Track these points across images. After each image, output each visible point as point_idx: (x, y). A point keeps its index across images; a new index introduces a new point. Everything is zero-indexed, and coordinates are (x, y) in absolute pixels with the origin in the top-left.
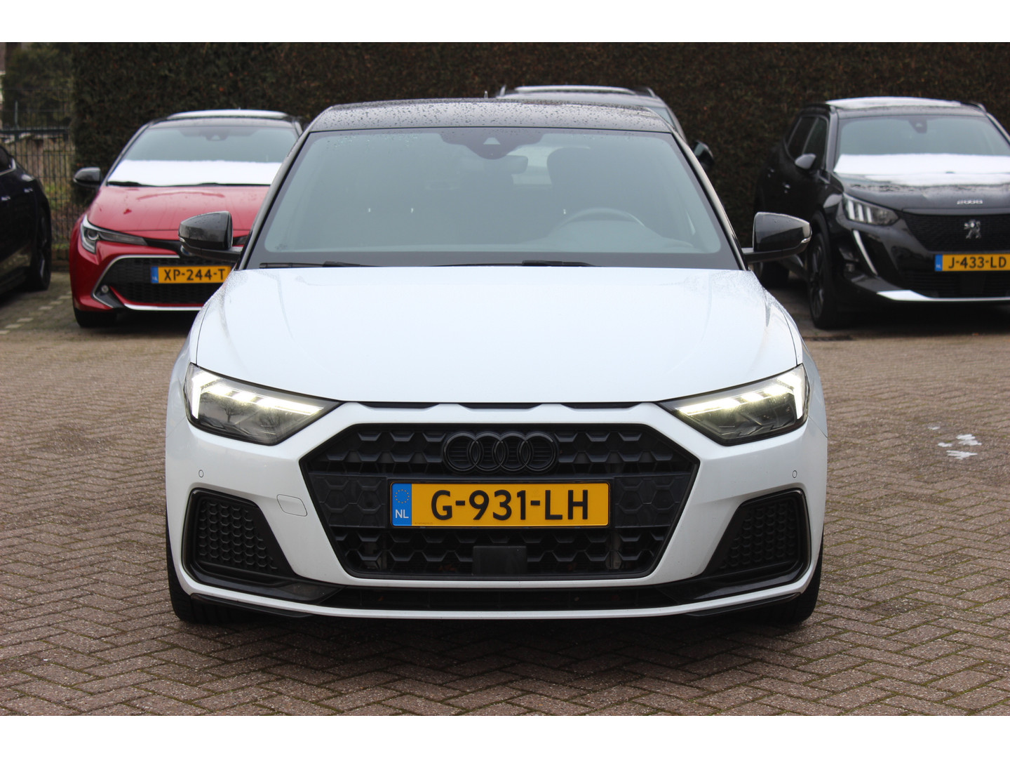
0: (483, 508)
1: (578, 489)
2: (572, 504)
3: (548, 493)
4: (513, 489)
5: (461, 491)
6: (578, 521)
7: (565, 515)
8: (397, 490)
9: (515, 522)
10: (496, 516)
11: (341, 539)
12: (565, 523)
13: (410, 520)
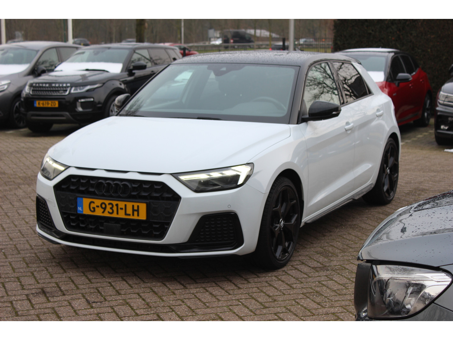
0: (105, 209)
1: (136, 205)
2: (134, 210)
3: (126, 205)
4: (114, 203)
5: (98, 202)
6: (136, 217)
7: (131, 214)
8: (79, 199)
9: (114, 215)
10: (109, 212)
11: (65, 216)
12: (131, 217)
13: (82, 211)
